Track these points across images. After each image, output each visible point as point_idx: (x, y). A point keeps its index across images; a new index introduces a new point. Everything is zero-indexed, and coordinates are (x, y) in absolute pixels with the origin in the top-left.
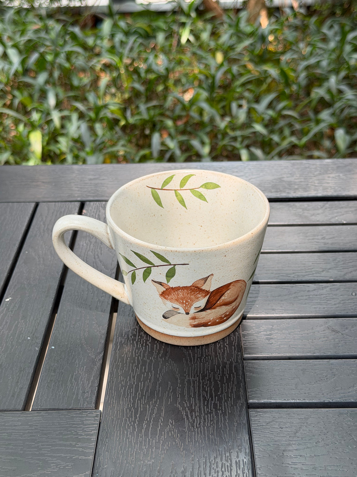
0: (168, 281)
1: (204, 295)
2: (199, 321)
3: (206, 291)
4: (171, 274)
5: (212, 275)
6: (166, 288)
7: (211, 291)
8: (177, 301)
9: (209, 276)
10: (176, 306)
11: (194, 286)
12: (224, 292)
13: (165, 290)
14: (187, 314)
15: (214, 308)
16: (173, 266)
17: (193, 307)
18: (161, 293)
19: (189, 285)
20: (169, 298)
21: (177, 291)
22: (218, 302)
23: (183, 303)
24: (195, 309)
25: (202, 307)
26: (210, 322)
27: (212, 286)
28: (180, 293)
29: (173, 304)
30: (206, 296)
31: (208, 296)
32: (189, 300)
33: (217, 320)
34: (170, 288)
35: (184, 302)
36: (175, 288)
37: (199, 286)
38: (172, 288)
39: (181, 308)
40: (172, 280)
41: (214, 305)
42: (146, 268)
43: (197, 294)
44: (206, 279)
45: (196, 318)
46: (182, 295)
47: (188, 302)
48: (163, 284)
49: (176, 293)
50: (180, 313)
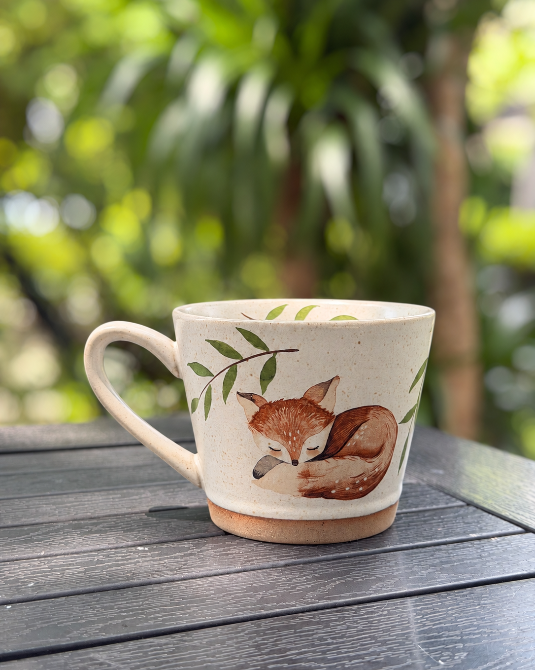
0: (264, 389)
1: (323, 421)
2: (314, 484)
3: (328, 412)
4: (268, 374)
5: (337, 377)
6: (261, 404)
7: (336, 414)
8: (278, 434)
9: (332, 380)
10: (276, 445)
11: (306, 399)
12: (358, 422)
13: (257, 409)
14: (295, 463)
15: (342, 457)
16: (271, 355)
17: (304, 449)
18: (251, 419)
19: (298, 395)
20: (265, 427)
21: (278, 410)
22: (349, 444)
23: (287, 438)
24: (308, 454)
25: (320, 451)
26: (334, 488)
27: (337, 403)
28: (284, 415)
29: (270, 441)
30: (326, 424)
31: (330, 427)
32: (298, 432)
33: (347, 489)
34: (266, 404)
35: (290, 434)
36: (274, 402)
37: (315, 399)
38: (270, 404)
39: (284, 450)
40: (271, 386)
41: (341, 449)
42: (228, 369)
43: (312, 418)
44: (326, 386)
45: (310, 476)
46: (286, 420)
47: (296, 435)
48: (254, 397)
49: (277, 414)
50: (283, 462)
